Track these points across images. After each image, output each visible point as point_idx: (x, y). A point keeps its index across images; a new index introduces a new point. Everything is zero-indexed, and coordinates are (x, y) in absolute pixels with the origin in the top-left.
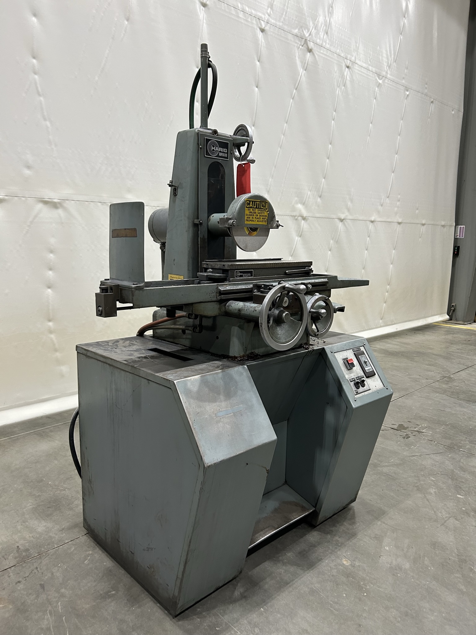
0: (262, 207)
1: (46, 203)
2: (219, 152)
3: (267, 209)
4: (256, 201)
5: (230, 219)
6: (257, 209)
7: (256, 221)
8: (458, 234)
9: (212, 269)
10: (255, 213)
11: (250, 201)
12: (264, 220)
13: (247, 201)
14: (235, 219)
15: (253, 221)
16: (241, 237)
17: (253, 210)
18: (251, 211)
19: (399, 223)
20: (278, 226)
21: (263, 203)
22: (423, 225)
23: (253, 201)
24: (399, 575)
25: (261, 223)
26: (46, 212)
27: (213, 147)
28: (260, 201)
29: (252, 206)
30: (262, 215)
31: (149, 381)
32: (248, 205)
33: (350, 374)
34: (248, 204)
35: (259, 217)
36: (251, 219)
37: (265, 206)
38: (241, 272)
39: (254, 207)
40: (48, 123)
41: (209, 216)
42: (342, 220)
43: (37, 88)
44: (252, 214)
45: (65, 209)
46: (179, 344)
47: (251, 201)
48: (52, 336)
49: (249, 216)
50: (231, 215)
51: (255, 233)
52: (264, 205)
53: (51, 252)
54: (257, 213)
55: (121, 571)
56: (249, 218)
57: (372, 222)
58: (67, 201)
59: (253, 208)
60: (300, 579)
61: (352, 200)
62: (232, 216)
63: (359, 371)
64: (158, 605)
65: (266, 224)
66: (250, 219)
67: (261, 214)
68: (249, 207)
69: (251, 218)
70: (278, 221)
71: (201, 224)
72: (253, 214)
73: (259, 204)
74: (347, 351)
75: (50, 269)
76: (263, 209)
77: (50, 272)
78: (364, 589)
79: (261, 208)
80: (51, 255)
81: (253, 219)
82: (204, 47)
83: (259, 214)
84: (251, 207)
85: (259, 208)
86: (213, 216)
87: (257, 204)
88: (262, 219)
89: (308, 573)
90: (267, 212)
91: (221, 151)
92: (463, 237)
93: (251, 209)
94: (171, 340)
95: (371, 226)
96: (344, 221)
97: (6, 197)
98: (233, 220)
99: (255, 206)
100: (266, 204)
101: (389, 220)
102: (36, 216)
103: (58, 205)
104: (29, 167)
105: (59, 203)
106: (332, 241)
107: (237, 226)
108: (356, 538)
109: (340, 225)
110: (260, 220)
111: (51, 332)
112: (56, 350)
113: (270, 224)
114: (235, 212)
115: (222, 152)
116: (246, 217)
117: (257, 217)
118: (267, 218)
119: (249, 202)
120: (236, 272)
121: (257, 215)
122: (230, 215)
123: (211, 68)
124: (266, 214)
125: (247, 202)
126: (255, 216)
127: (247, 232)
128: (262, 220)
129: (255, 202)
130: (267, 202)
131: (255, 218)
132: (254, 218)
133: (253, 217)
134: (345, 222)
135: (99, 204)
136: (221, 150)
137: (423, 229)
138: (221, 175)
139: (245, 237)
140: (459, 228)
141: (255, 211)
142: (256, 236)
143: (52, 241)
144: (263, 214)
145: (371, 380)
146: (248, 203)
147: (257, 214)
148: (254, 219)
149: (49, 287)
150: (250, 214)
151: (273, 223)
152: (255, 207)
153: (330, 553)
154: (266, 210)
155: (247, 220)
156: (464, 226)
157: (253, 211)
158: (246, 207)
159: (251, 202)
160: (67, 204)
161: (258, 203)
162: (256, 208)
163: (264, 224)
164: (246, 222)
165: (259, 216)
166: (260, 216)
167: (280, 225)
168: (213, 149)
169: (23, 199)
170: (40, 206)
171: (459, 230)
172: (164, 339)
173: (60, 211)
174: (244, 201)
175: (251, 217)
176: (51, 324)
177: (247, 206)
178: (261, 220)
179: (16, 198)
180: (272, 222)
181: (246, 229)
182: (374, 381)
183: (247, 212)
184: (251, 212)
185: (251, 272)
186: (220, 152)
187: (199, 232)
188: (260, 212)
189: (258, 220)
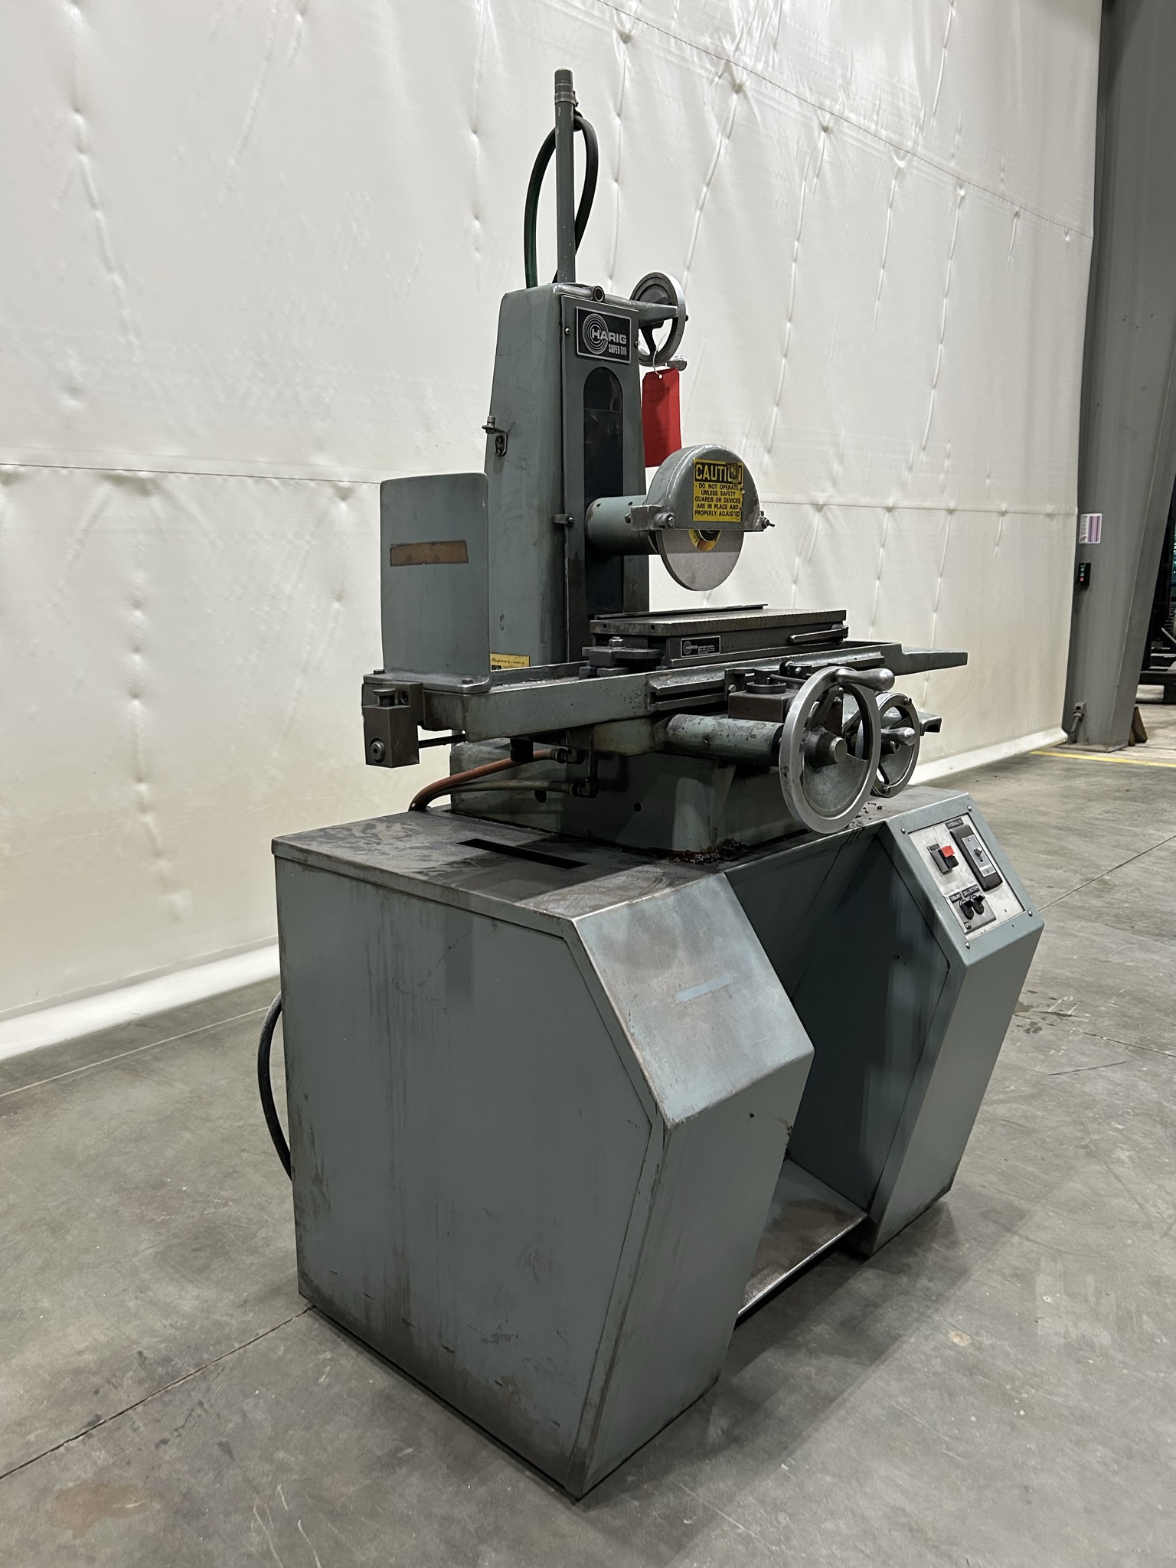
0: (729, 480)
1: (118, 480)
2: (609, 343)
3: (740, 483)
4: (718, 465)
5: (659, 510)
6: (719, 484)
7: (718, 513)
8: (1087, 535)
9: (622, 636)
10: (715, 493)
11: (704, 465)
12: (734, 510)
13: (697, 463)
14: (672, 510)
15: (711, 513)
16: (681, 555)
17: (710, 486)
18: (705, 489)
19: (951, 512)
20: (765, 524)
21: (732, 470)
22: (1003, 514)
23: (709, 465)
24: (1091, 1361)
25: (727, 519)
26: (118, 505)
27: (596, 331)
28: (724, 463)
29: (708, 476)
30: (731, 497)
31: (498, 923)
32: (699, 475)
33: (949, 882)
34: (701, 472)
35: (723, 503)
36: (706, 509)
37: (737, 476)
38: (693, 643)
39: (713, 479)
40: (117, 278)
41: (587, 506)
42: (819, 508)
43: (86, 187)
44: (707, 496)
45: (167, 496)
46: (528, 827)
47: (707, 464)
48: (148, 819)
49: (703, 502)
50: (660, 500)
51: (712, 544)
52: (735, 474)
53: (137, 605)
54: (719, 493)
55: (415, 1396)
56: (702, 506)
57: (889, 509)
58: (171, 476)
59: (711, 481)
60: (859, 1388)
61: (841, 459)
62: (662, 502)
63: (966, 875)
64: (528, 1473)
65: (739, 521)
66: (703, 510)
67: (727, 497)
68: (702, 480)
69: (706, 506)
70: (763, 513)
71: (570, 524)
72: (710, 497)
73: (723, 470)
74: (935, 827)
75: (137, 650)
76: (731, 483)
77: (137, 658)
78: (1016, 1401)
79: (727, 482)
80: (138, 614)
81: (710, 510)
82: (563, 79)
83: (724, 496)
84: (706, 478)
85: (723, 481)
86: (598, 505)
87: (718, 470)
88: (731, 508)
89: (874, 1372)
90: (741, 489)
91: (612, 340)
92: (1099, 542)
93: (707, 484)
94: (507, 818)
95: (886, 520)
96: (825, 508)
97: (22, 469)
98: (666, 512)
99: (714, 476)
100: (737, 471)
101: (928, 504)
102: (95, 517)
103: (150, 487)
104: (74, 391)
105: (152, 481)
106: (797, 560)
107: (676, 527)
108: (970, 1278)
109: (816, 519)
110: (725, 511)
111: (144, 808)
112: (158, 854)
113: (747, 519)
114: (669, 493)
115: (616, 344)
116: (695, 504)
117: (719, 503)
118: (740, 505)
119: (701, 466)
120: (683, 642)
121: (720, 500)
122: (657, 500)
123: (581, 131)
124: (738, 495)
125: (698, 466)
126: (715, 502)
127: (694, 543)
128: (731, 510)
129: (714, 465)
130: (741, 466)
131: (716, 505)
132: (713, 506)
133: (710, 503)
134: (828, 513)
135: (250, 481)
136: (612, 338)
137: (1003, 523)
138: (612, 402)
139: (689, 555)
140: (1088, 520)
141: (715, 490)
142: (712, 551)
143: (139, 577)
144: (733, 497)
145: (995, 896)
146: (699, 468)
147: (719, 496)
148: (713, 509)
149: (135, 696)
150: (705, 496)
151: (754, 518)
152: (715, 479)
153: (917, 1320)
154: (740, 486)
155: (697, 512)
156: (1100, 515)
157: (710, 490)
158: (696, 480)
159: (706, 467)
160: (171, 483)
161: (721, 468)
162: (718, 481)
163: (735, 521)
164: (697, 518)
165: (723, 500)
166: (726, 500)
167: (768, 523)
168: (596, 337)
169: (64, 471)
170: (105, 489)
171: (1087, 524)
172: (484, 815)
173: (155, 502)
174: (690, 464)
175: (707, 503)
176: (142, 788)
177: (698, 478)
178: (729, 510)
179: (46, 471)
180: (751, 516)
181: (692, 535)
182: (1000, 898)
183: (697, 492)
184: (706, 492)
185: (715, 642)
186: (612, 342)
187: (566, 545)
188: (725, 490)
189: (722, 510)
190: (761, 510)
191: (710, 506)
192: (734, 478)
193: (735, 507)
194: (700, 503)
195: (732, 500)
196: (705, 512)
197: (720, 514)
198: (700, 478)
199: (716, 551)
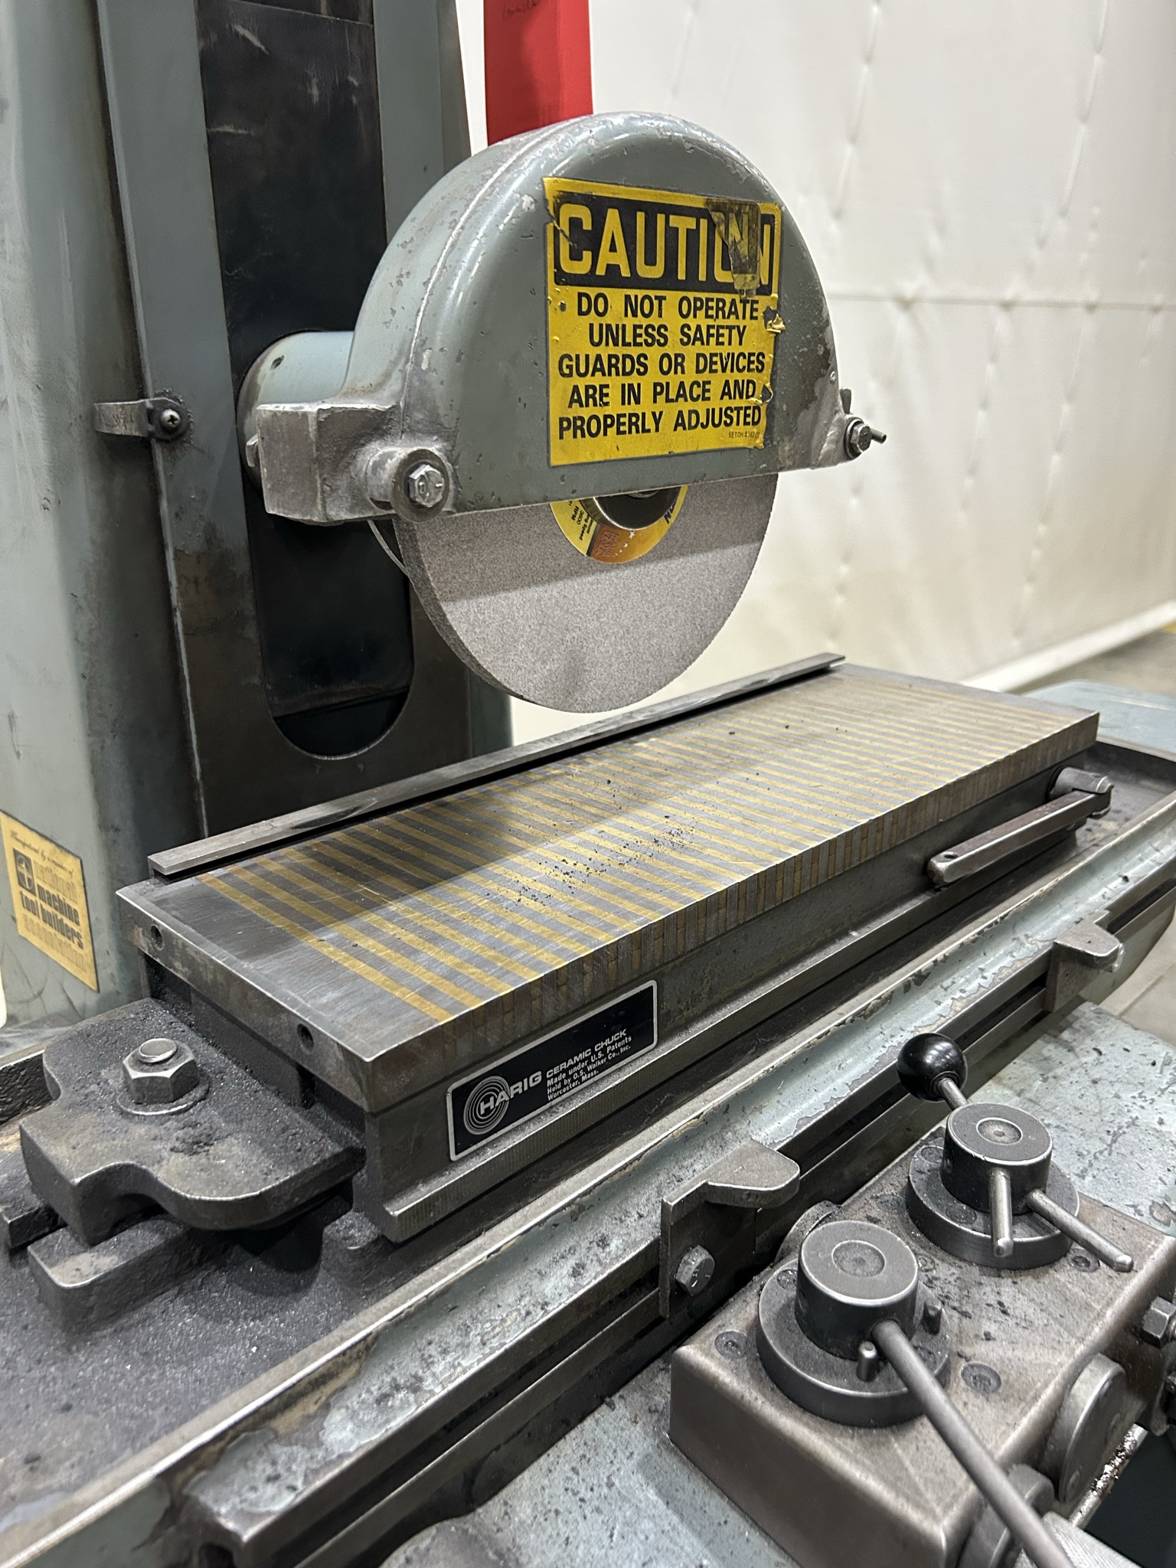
0: (722, 276)
3: (765, 290)
4: (670, 210)
5: (375, 425)
6: (673, 297)
7: (669, 420)
10: (657, 335)
11: (598, 206)
12: (737, 402)
13: (567, 198)
14: (435, 428)
15: (636, 424)
17: (631, 307)
18: (608, 319)
20: (852, 445)
21: (734, 230)
23: (628, 209)
25: (709, 439)
28: (698, 202)
29: (620, 259)
30: (725, 350)
32: (575, 256)
34: (587, 240)
35: (690, 376)
36: (615, 407)
37: (752, 265)
38: (513, 1072)
39: (645, 271)
42: (905, 304)
44: (620, 351)
49: (598, 380)
50: (387, 375)
51: (658, 530)
52: (744, 249)
54: (674, 335)
56: (598, 395)
57: (1007, 306)
59: (636, 282)
62: (394, 385)
65: (759, 442)
66: (600, 412)
67: (713, 347)
68: (589, 279)
69: (614, 394)
70: (846, 396)
71: (173, 435)
72: (634, 352)
73: (693, 235)
76: (728, 288)
79: (712, 285)
81: (632, 408)
83: (698, 347)
84: (612, 269)
85: (690, 282)
86: (278, 362)
87: (672, 234)
88: (724, 393)
90: (769, 315)
93: (616, 297)
95: (1002, 323)
96: (914, 305)
98: (412, 431)
99: (650, 261)
100: (755, 240)
107: (459, 506)
109: (901, 321)
110: (701, 407)
113: (791, 432)
114: (423, 344)
116: (559, 389)
117: (673, 379)
118: (763, 379)
119: (584, 214)
121: (678, 362)
122: (372, 378)
124: (758, 338)
125: (568, 211)
126: (654, 375)
127: (574, 539)
128: (727, 402)
129: (652, 210)
130: (769, 219)
131: (659, 389)
132: (646, 394)
133: (634, 379)
141: (654, 320)
144: (735, 349)
146: (575, 223)
147: (671, 349)
148: (646, 406)
150: (604, 351)
151: (815, 421)
152: (657, 271)
154: (764, 302)
155: (576, 427)
157: (630, 322)
158: (562, 278)
159: (613, 218)
161: (683, 224)
162: (669, 281)
163: (741, 442)
164: (566, 451)
165: (690, 365)
166: (706, 363)
167: (870, 437)
174: (527, 200)
175: (615, 383)
177: (569, 267)
178: (716, 403)
180: (805, 417)
183: (569, 332)
184: (612, 334)
188: (701, 320)
189: (685, 406)
190: (842, 385)
191: (631, 394)
192: (741, 270)
193: (741, 390)
194: (581, 383)
195: (731, 362)
196: (608, 423)
197: (680, 423)
198: (582, 267)
199: (670, 556)
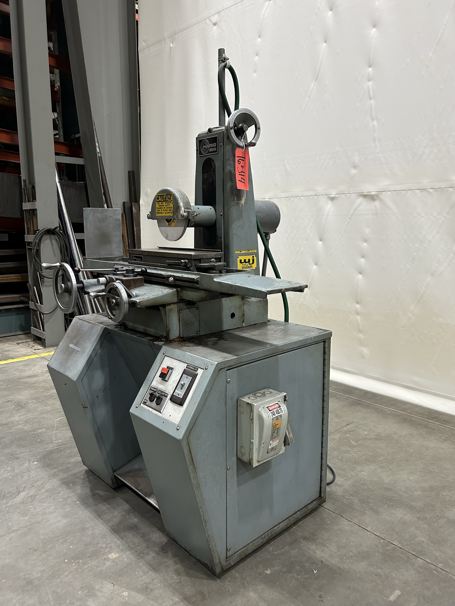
1: (365, 196)
2: (210, 148)
3: (172, 201)
4: (164, 195)
6: (164, 202)
7: (164, 213)
10: (163, 206)
11: (159, 196)
15: (162, 213)
18: (160, 204)
21: (169, 196)
25: (168, 215)
26: (364, 205)
27: (205, 146)
28: (166, 194)
33: (160, 384)
34: (158, 199)
37: (171, 199)
43: (369, 93)
45: (381, 201)
47: (160, 195)
48: (358, 318)
53: (365, 241)
54: (165, 205)
56: (159, 210)
58: (384, 193)
59: (162, 201)
63: (171, 388)
65: (172, 215)
66: (160, 212)
67: (168, 206)
69: (160, 210)
73: (165, 197)
74: (181, 363)
75: (363, 257)
76: (169, 201)
77: (363, 260)
79: (167, 201)
80: (365, 244)
84: (160, 200)
85: (166, 201)
88: (169, 210)
91: (211, 147)
93: (160, 202)
97: (337, 195)
99: (162, 199)
100: (171, 196)
102: (356, 209)
103: (375, 197)
104: (355, 167)
105: (376, 195)
110: (167, 212)
112: (360, 331)
113: (175, 214)
115: (212, 148)
116: (157, 210)
121: (165, 208)
124: (171, 205)
127: (166, 223)
129: (162, 195)
130: (172, 194)
132: (163, 210)
136: (211, 146)
141: (163, 204)
143: (367, 231)
146: (157, 197)
149: (360, 273)
155: (158, 213)
158: (157, 202)
159: (160, 196)
160: (383, 196)
164: (158, 215)
166: (167, 208)
168: (205, 148)
169: (348, 195)
170: (361, 199)
173: (377, 203)
175: (160, 209)
177: (157, 201)
179: (343, 195)
180: (177, 213)
183: (157, 206)
184: (160, 206)
186: (211, 148)
189: (166, 212)
191: (162, 210)
192: (169, 199)
193: (171, 210)
194: (158, 209)
195: (169, 208)
196: (160, 213)
198: (158, 201)
